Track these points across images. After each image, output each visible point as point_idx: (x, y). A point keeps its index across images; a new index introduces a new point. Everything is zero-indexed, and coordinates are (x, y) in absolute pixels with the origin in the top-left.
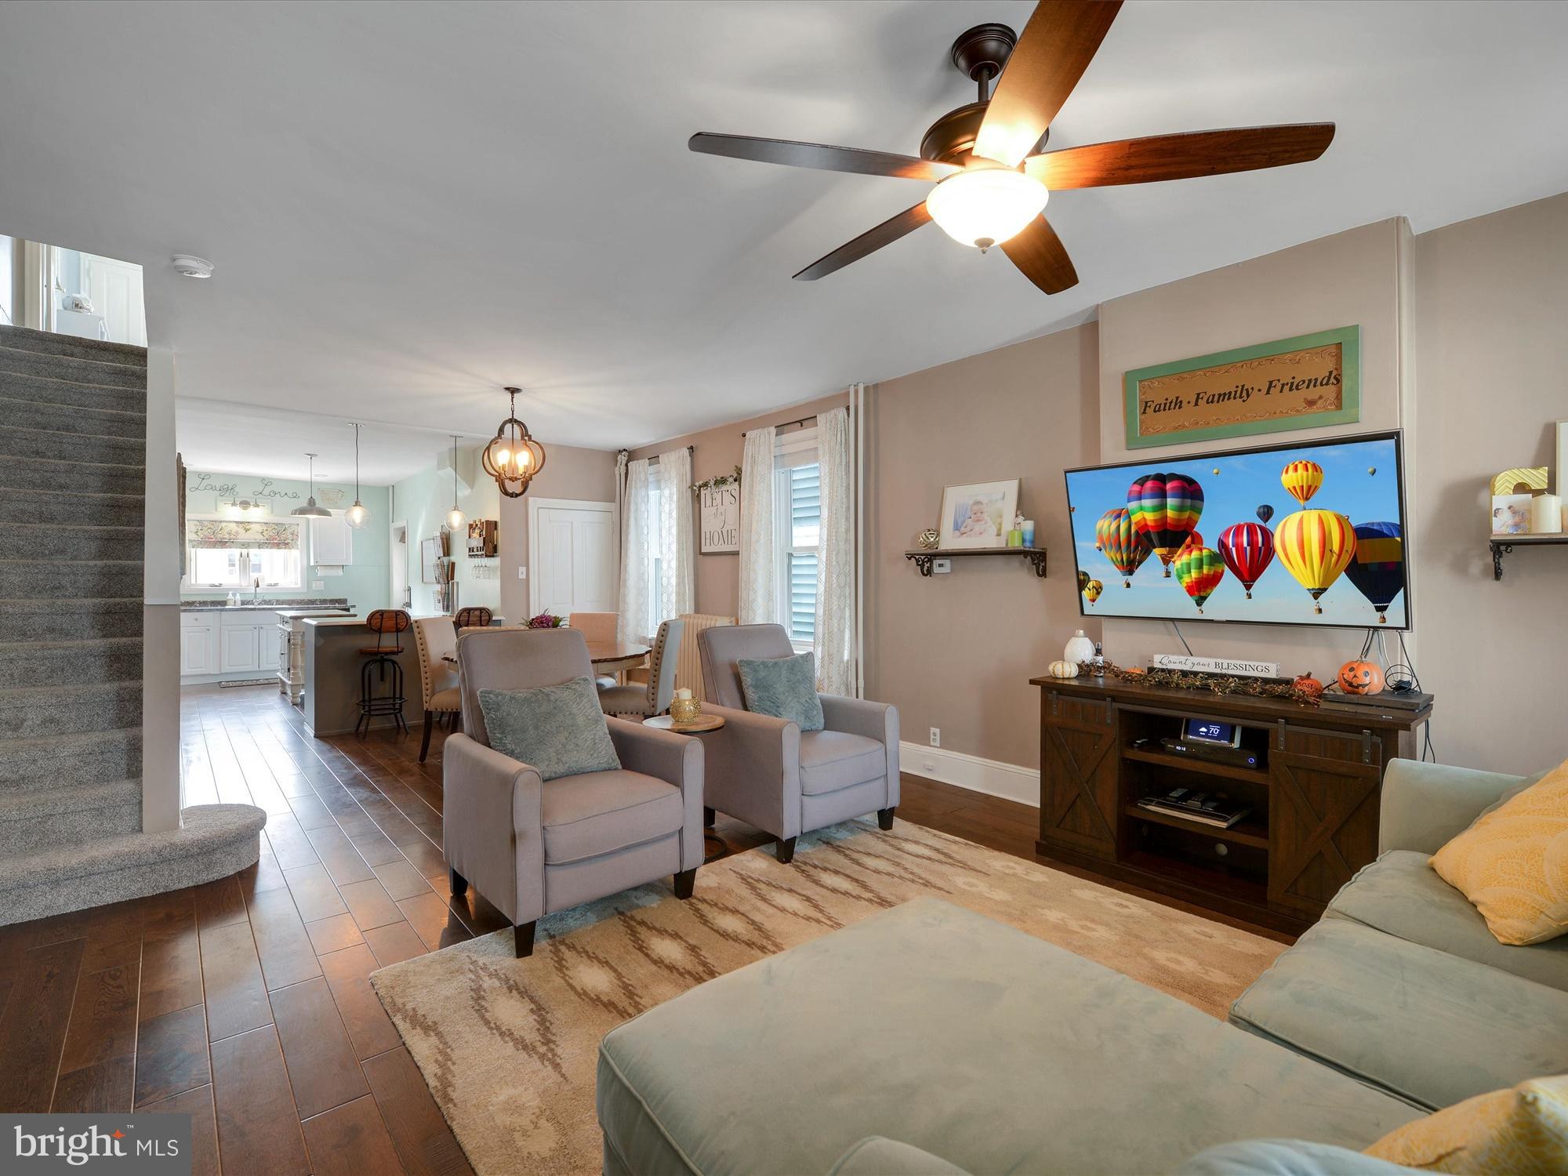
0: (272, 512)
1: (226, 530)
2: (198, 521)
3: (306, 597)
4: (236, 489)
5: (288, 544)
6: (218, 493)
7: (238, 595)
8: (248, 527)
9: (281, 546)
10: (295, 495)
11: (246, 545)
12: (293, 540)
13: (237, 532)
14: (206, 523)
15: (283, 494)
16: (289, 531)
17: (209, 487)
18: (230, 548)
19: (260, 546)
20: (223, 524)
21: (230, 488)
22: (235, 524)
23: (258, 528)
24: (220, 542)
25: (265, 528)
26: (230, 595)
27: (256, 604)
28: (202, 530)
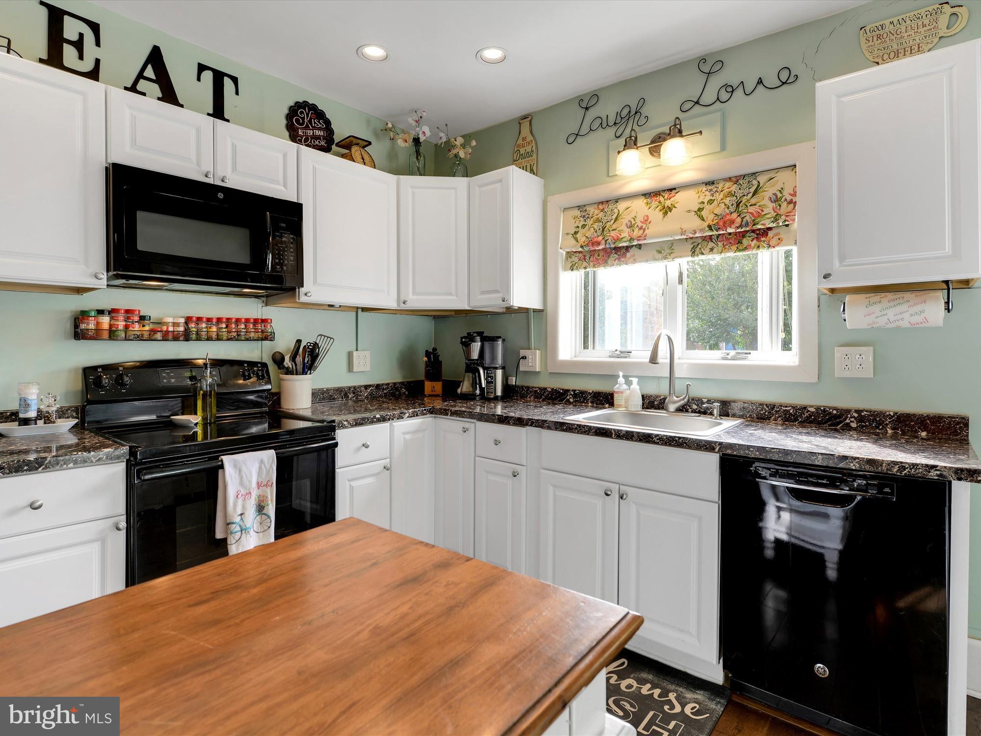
0: (723, 148)
1: (625, 219)
2: (579, 207)
3: (813, 400)
4: (645, 111)
5: (765, 232)
6: (611, 132)
7: (635, 380)
8: (668, 203)
9: (745, 242)
10: (784, 76)
11: (666, 250)
12: (776, 220)
13: (646, 220)
14: (592, 210)
15: (750, 86)
16: (769, 191)
17: (598, 122)
18: (635, 261)
19: (696, 245)
20: (622, 206)
21: (633, 112)
22: (641, 203)
23: (686, 200)
24: (617, 249)
25: (709, 198)
26: (621, 380)
27: (672, 407)
28: (584, 226)
